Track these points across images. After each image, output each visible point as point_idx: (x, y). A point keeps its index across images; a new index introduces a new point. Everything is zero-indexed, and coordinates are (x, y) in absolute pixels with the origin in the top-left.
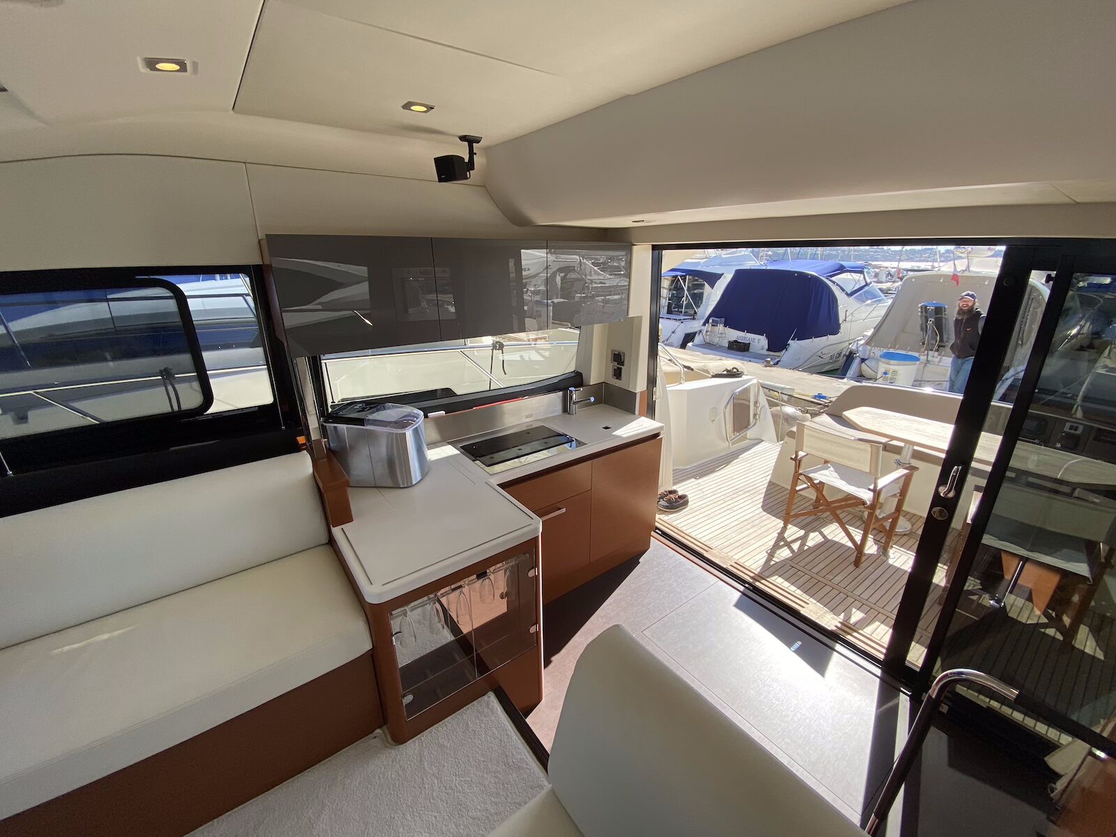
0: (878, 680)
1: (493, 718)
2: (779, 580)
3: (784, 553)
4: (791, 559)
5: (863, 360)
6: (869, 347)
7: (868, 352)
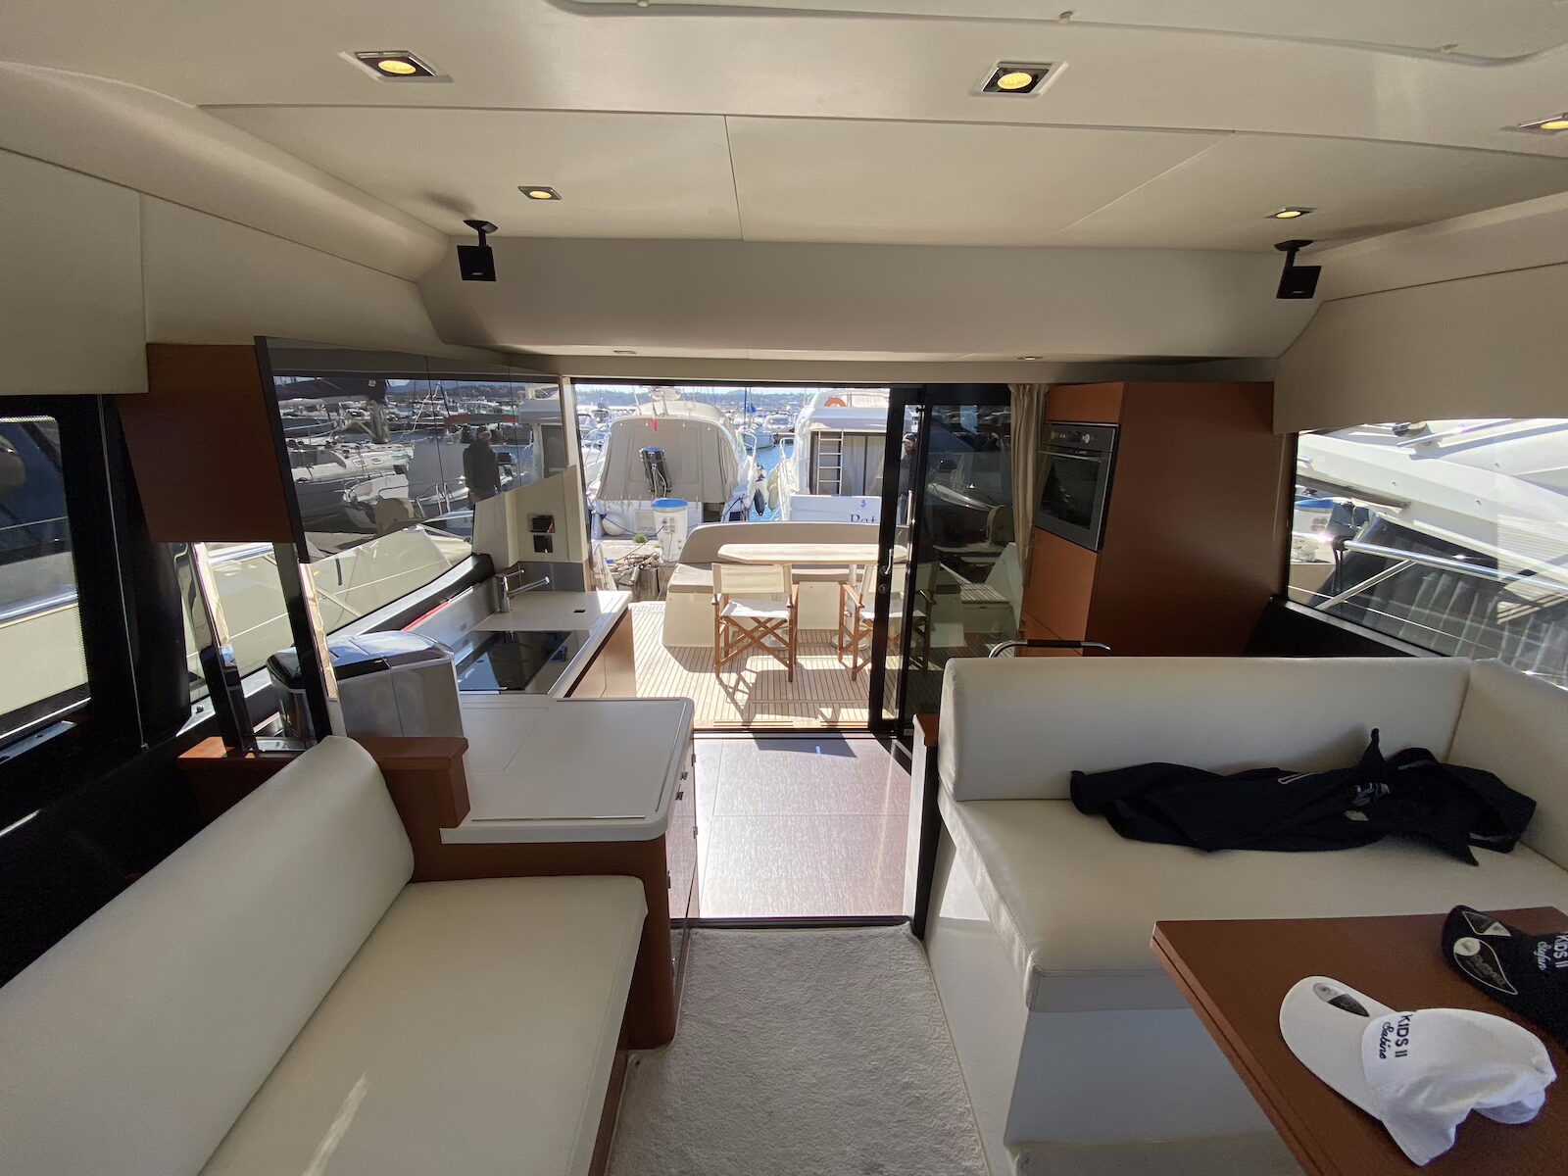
0: (876, 741)
1: (723, 941)
2: (758, 717)
3: (742, 698)
4: (749, 699)
5: (602, 517)
6: (602, 502)
7: (603, 507)
